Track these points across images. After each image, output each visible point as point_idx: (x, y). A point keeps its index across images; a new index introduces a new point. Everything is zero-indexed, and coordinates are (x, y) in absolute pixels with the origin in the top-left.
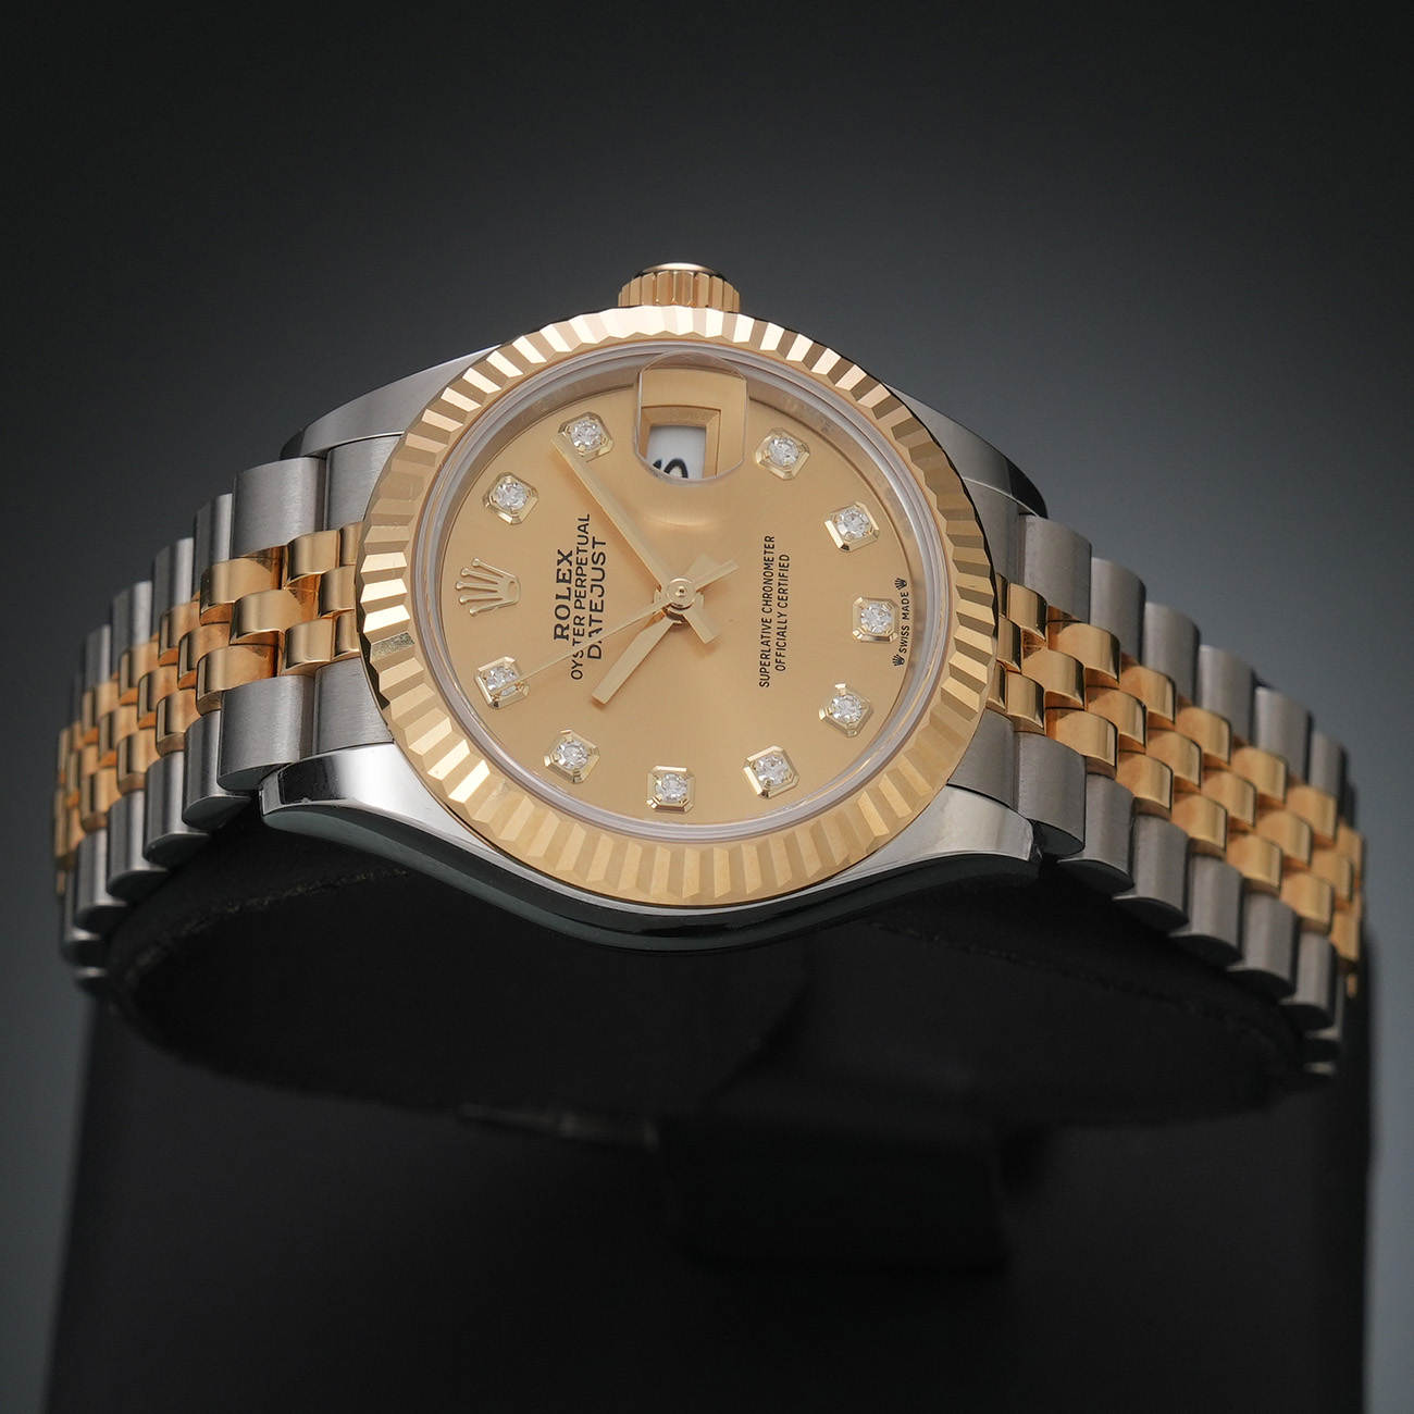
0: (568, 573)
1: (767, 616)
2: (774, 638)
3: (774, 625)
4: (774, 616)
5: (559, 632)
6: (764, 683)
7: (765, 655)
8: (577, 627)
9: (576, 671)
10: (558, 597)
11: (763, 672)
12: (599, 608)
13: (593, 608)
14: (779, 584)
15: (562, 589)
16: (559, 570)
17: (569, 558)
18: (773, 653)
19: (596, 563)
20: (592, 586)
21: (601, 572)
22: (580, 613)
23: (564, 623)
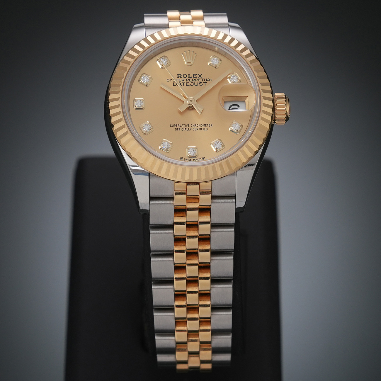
0: (196, 77)
1: (190, 125)
2: (184, 127)
3: (188, 127)
4: (190, 127)
5: (179, 75)
6: (171, 126)
7: (179, 125)
8: (181, 80)
9: (169, 80)
10: (189, 75)
11: (174, 125)
13: (187, 83)
14: (199, 128)
15: (191, 75)
16: (196, 75)
17: (200, 77)
18: (180, 127)
19: (199, 83)
20: (193, 83)
21: (197, 85)
22: (185, 80)
23: (182, 77)
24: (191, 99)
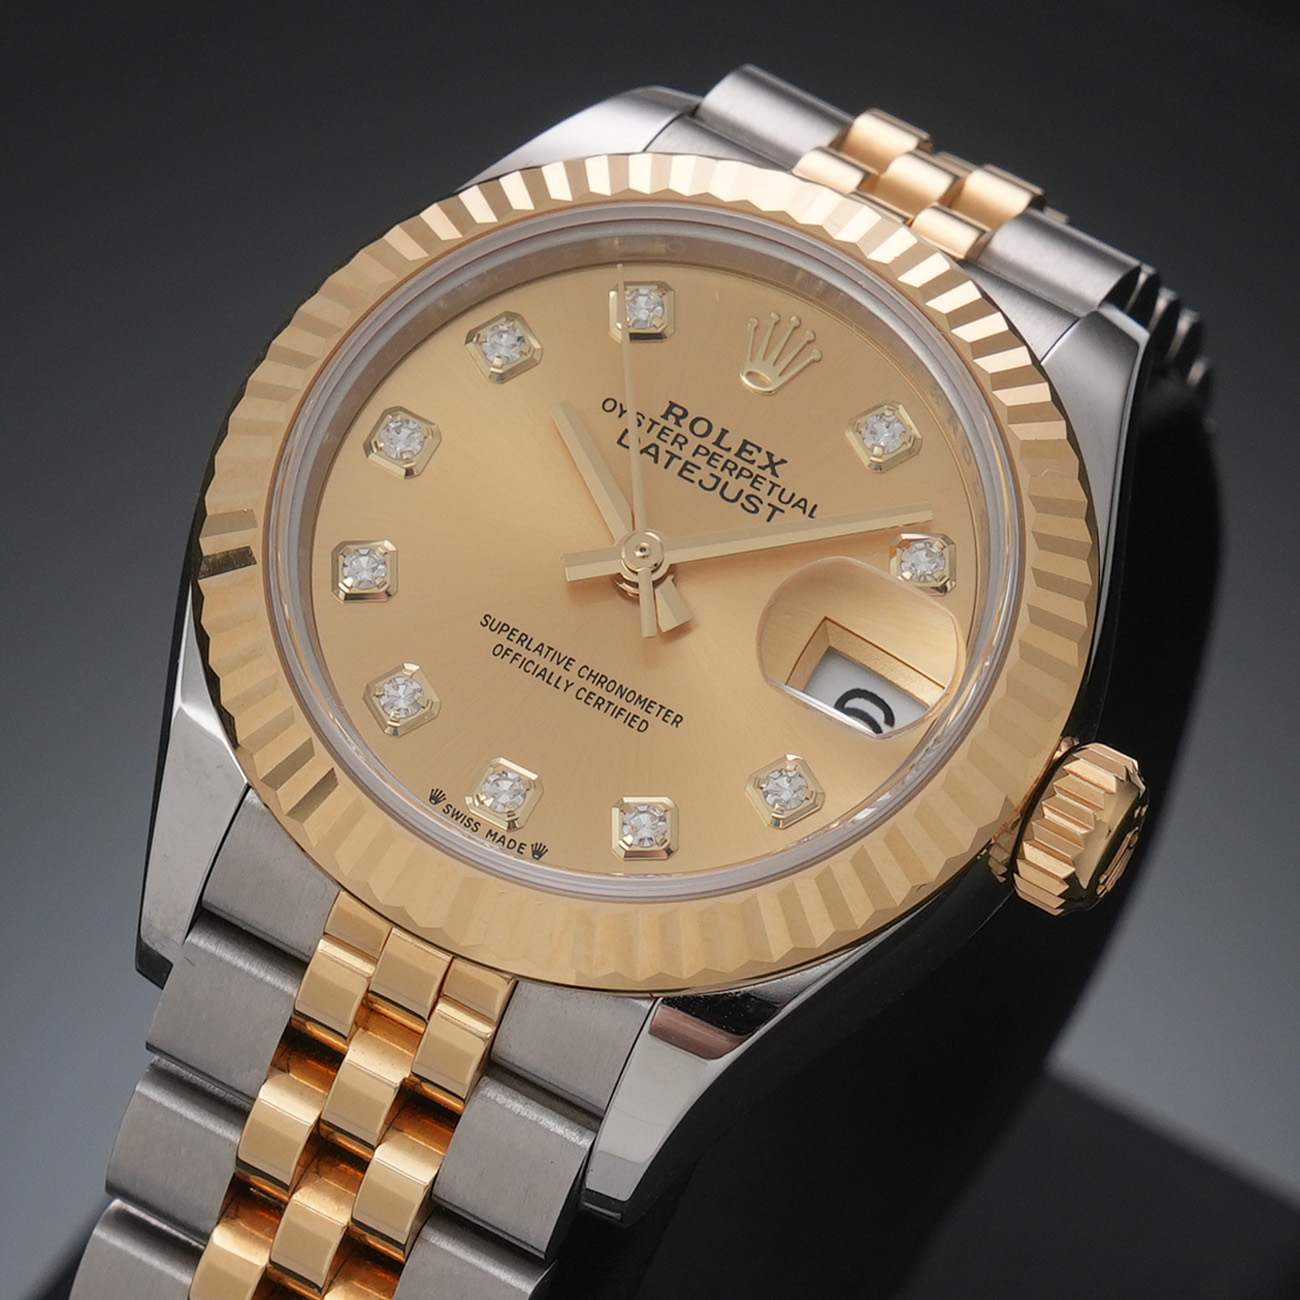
0: (750, 458)
1: (574, 668)
2: (543, 662)
3: (559, 670)
4: (571, 675)
5: (676, 411)
6: (487, 622)
7: (524, 639)
8: (672, 435)
9: (614, 407)
10: (724, 432)
11: (503, 627)
12: (685, 473)
13: (689, 467)
14: (610, 703)
15: (733, 441)
16: (759, 450)
17: (769, 470)
18: (522, 650)
19: (748, 497)
20: (719, 480)
21: (732, 498)
22: (690, 448)
23: (686, 422)
24: (645, 544)
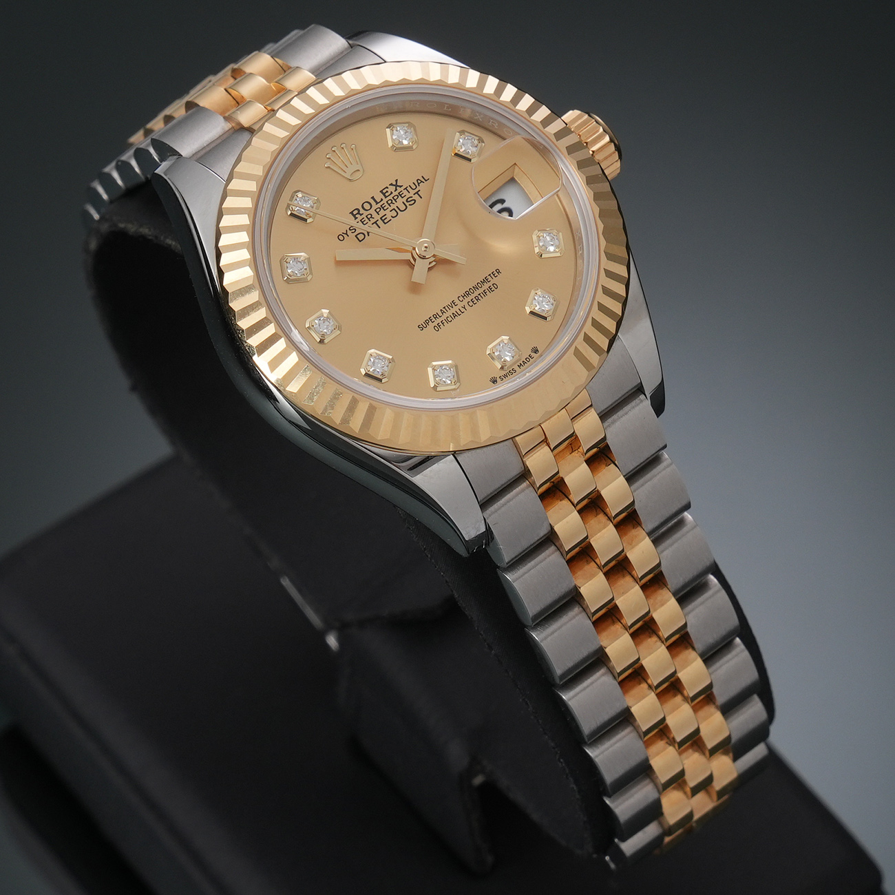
0: (389, 193)
1: (457, 302)
2: (449, 313)
3: (455, 309)
4: (460, 305)
5: (355, 212)
6: (421, 327)
7: (436, 316)
8: (366, 218)
9: (342, 237)
10: (373, 198)
11: (427, 322)
12: (385, 221)
13: (383, 218)
14: (479, 294)
15: (379, 197)
16: (387, 188)
17: (398, 188)
18: (441, 319)
19: (407, 201)
20: (394, 209)
21: (405, 208)
22: (375, 214)
23: (362, 211)
